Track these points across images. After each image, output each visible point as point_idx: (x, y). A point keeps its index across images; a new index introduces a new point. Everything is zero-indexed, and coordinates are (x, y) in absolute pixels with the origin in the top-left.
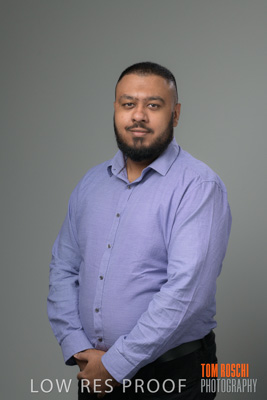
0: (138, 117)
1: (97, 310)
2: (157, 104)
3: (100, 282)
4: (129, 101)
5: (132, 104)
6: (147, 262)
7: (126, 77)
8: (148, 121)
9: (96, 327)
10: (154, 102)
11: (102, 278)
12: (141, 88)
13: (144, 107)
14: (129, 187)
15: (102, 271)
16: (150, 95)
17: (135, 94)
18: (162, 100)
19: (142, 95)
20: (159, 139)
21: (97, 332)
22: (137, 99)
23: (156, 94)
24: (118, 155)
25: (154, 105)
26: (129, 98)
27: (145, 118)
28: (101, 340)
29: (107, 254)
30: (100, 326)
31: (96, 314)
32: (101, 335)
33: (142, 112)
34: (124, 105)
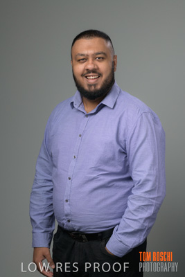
0: (90, 67)
1: (67, 201)
2: (102, 56)
3: (69, 181)
4: (82, 57)
5: (85, 59)
6: (101, 168)
7: (77, 42)
8: (98, 68)
9: (66, 212)
10: (99, 56)
11: (70, 179)
12: (89, 48)
13: (93, 60)
14: (87, 116)
15: (70, 174)
16: (96, 51)
17: (85, 52)
18: (104, 54)
19: (90, 52)
20: (106, 81)
21: (67, 215)
22: (88, 55)
23: (100, 51)
24: (77, 94)
25: (99, 58)
26: (82, 55)
27: (96, 67)
28: (69, 221)
29: (73, 163)
30: (69, 211)
31: (66, 204)
32: (69, 218)
33: (92, 63)
34: (79, 60)
